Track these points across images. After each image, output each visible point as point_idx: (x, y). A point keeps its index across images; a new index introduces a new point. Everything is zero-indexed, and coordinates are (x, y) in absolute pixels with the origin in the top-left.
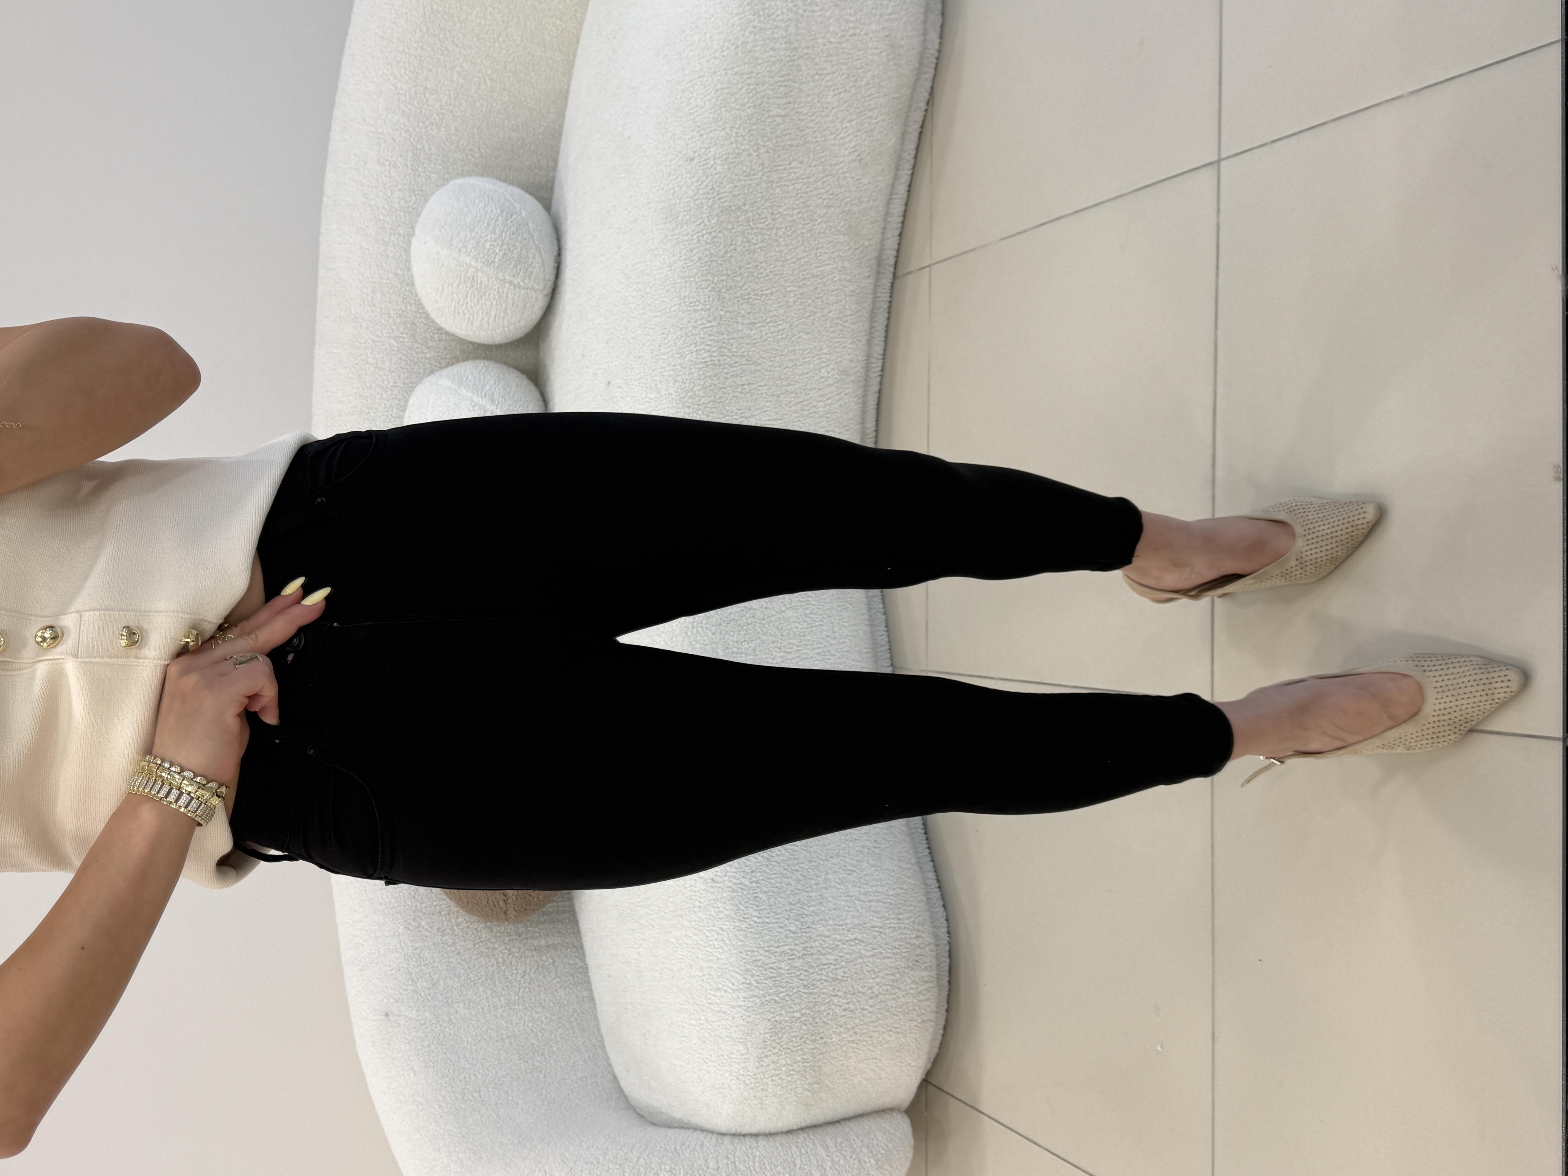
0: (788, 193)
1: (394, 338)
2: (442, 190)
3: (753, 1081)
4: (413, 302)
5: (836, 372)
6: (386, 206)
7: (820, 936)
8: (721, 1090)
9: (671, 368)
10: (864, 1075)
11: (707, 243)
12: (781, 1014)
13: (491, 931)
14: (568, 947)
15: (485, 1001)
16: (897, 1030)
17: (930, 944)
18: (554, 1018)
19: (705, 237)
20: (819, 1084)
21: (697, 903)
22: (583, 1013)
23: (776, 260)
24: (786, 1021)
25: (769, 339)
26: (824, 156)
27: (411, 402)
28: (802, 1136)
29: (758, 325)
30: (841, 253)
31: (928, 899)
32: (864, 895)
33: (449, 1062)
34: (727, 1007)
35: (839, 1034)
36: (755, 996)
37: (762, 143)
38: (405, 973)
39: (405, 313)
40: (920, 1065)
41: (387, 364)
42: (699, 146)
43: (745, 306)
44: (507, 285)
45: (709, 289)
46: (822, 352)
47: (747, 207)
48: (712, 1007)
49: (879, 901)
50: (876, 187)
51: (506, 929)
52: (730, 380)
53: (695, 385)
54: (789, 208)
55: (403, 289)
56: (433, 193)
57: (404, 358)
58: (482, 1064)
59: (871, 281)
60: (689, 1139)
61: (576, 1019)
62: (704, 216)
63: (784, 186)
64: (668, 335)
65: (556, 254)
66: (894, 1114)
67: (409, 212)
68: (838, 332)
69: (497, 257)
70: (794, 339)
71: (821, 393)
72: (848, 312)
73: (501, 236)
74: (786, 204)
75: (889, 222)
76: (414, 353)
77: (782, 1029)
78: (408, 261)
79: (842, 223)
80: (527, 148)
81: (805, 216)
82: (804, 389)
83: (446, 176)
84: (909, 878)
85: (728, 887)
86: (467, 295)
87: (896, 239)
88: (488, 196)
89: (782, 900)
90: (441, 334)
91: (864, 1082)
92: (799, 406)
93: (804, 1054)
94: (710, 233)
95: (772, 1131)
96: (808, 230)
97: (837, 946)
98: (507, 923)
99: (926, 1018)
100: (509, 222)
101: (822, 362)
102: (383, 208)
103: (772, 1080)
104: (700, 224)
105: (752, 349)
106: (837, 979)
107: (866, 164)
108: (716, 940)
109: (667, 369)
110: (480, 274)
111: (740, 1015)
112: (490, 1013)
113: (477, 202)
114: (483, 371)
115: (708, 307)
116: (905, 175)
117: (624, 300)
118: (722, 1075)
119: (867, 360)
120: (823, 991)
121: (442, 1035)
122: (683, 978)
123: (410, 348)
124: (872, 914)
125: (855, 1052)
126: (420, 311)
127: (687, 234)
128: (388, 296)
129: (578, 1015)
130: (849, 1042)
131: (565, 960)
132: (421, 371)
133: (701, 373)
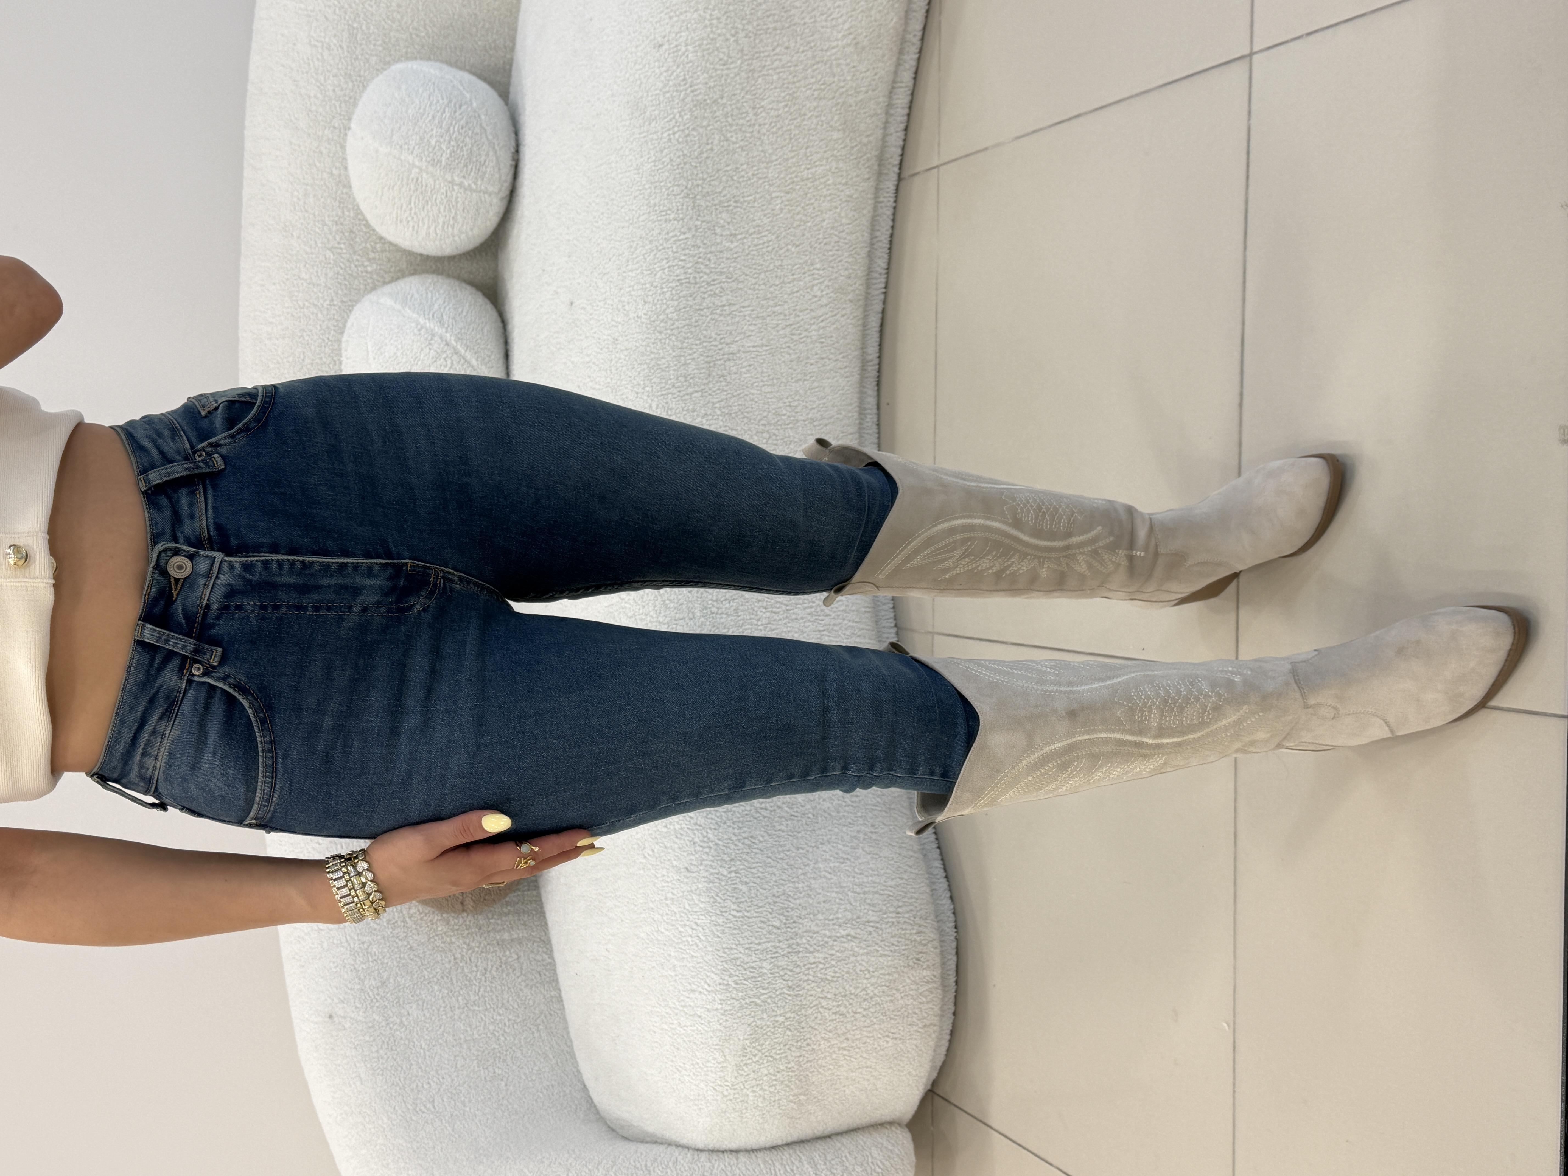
0: (772, 83)
1: (330, 249)
2: (381, 77)
3: (732, 1092)
4: (351, 206)
5: (831, 290)
6: (319, 95)
7: (806, 931)
8: (696, 1102)
9: (640, 286)
10: (857, 1085)
11: (679, 143)
12: (762, 1018)
13: (448, 923)
14: (534, 942)
15: (441, 1001)
16: (895, 1036)
17: (934, 940)
18: (518, 1020)
19: (677, 136)
20: (804, 1095)
21: (670, 895)
22: (551, 1015)
23: (760, 161)
24: (768, 1026)
25: (752, 253)
26: (813, 41)
27: (349, 324)
28: (786, 1154)
29: (739, 237)
30: (835, 152)
31: (932, 890)
32: (859, 885)
33: (400, 1069)
34: (702, 1010)
35: (827, 1040)
36: (733, 999)
37: (740, 26)
38: (351, 971)
39: (342, 220)
40: (922, 1074)
41: (323, 279)
42: (668, 30)
43: (724, 215)
44: (456, 188)
45: (682, 195)
46: (815, 266)
47: (724, 101)
48: (685, 1009)
49: (877, 893)
50: (876, 74)
51: (465, 921)
52: (707, 301)
53: (668, 307)
54: (773, 102)
55: (339, 192)
56: (373, 78)
57: (341, 272)
58: (437, 1072)
59: (872, 183)
60: (662, 1155)
61: (543, 1022)
62: (676, 111)
63: (768, 75)
64: (636, 249)
65: (513, 150)
66: (893, 1128)
67: (345, 102)
68: (833, 244)
69: (444, 155)
70: (781, 252)
71: (813, 314)
72: (844, 221)
73: (448, 130)
74: (769, 97)
75: (892, 115)
76: (353, 266)
77: (763, 1035)
78: (345, 159)
79: (836, 118)
80: (480, 26)
81: (792, 110)
82: (794, 310)
83: (388, 59)
84: (910, 867)
85: (704, 877)
86: (410, 200)
87: (901, 135)
88: (434, 84)
89: (764, 892)
90: (384, 243)
91: (858, 1093)
92: (788, 329)
93: (789, 1063)
94: (683, 131)
95: (754, 1147)
96: (795, 127)
97: (827, 943)
98: (465, 914)
99: (928, 1023)
100: (457, 114)
101: (814, 279)
102: (315, 96)
103: (753, 1091)
104: (671, 120)
105: (732, 265)
106: (827, 979)
107: (863, 48)
108: (691, 936)
109: (635, 287)
110: (424, 175)
111: (716, 1019)
112: (446, 1014)
113: (420, 91)
114: (431, 289)
115: (681, 216)
116: (910, 59)
117: (588, 207)
118: (697, 1086)
119: (868, 275)
120: (810, 993)
121: (392, 1039)
122: (654, 978)
123: (348, 261)
124: (867, 907)
125: (845, 1059)
126: (360, 217)
127: (656, 132)
128: (322, 200)
129: (546, 1017)
130: (839, 1049)
131: (532, 956)
132: (362, 287)
133: (674, 292)
